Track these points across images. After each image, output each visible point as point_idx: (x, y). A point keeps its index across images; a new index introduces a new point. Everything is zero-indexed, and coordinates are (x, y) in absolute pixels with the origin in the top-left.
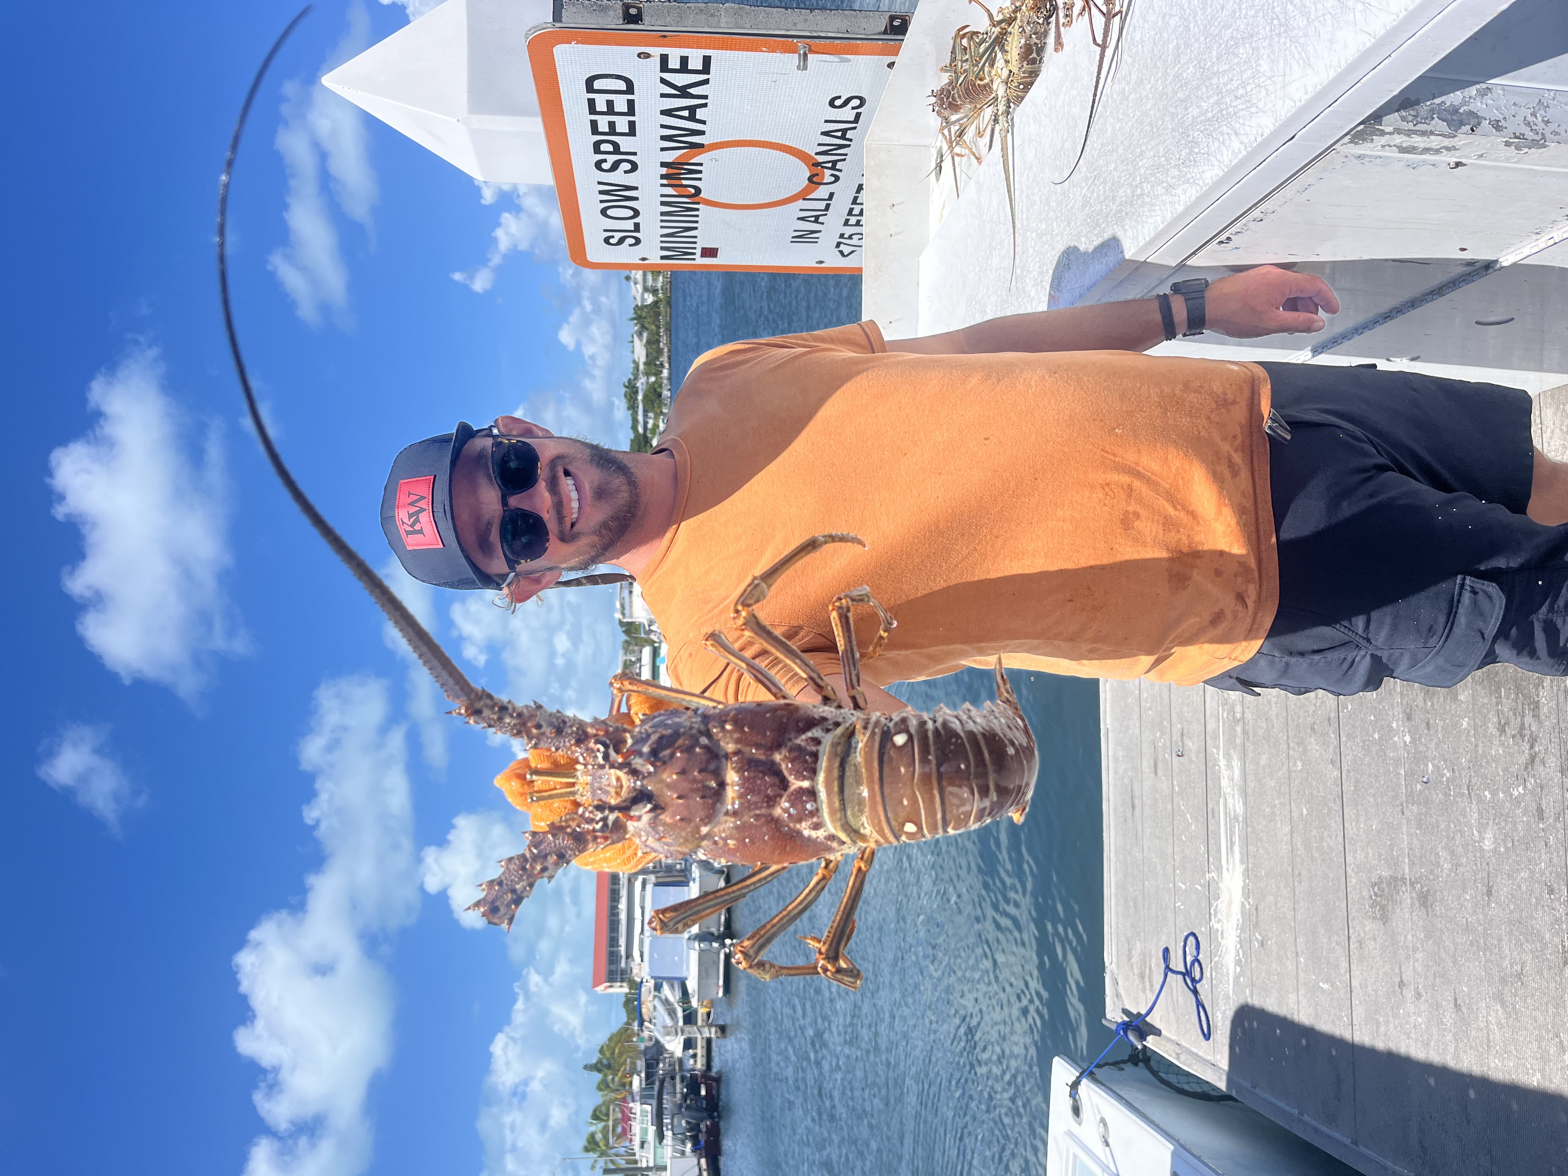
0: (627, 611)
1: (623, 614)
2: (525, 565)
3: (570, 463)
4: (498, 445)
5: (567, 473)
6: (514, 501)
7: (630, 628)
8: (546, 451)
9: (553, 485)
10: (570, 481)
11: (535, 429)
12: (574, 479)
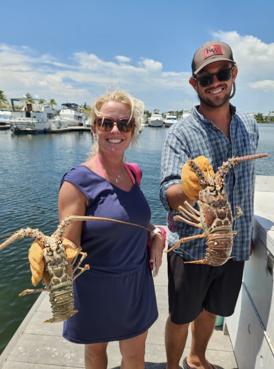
0: (186, 112)
1: (185, 111)
2: (199, 82)
3: (226, 89)
4: (230, 69)
5: (223, 89)
6: (215, 76)
7: (181, 113)
8: (228, 83)
9: (219, 86)
10: (221, 90)
11: (234, 78)
12: (221, 91)
